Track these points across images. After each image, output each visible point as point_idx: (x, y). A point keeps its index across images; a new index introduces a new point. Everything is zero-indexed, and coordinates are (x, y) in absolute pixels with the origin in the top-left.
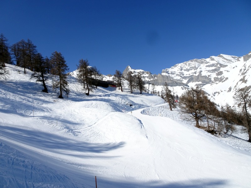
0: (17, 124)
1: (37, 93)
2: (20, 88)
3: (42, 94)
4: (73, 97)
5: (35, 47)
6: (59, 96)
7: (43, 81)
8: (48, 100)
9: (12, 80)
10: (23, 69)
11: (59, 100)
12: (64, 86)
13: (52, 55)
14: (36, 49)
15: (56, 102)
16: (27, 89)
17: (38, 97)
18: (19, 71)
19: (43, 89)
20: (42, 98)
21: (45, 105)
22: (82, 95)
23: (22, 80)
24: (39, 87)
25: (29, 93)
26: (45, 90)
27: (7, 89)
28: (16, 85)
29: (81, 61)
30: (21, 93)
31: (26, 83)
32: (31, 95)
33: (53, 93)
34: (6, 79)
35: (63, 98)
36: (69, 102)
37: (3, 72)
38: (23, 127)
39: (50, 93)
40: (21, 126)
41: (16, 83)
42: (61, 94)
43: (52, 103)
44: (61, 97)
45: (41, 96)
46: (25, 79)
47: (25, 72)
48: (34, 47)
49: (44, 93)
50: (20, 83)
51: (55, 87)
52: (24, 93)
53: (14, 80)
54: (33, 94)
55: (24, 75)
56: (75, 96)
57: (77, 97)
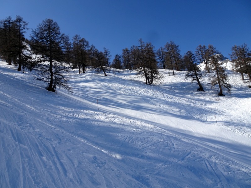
0: (208, 134)
1: (194, 92)
2: (176, 90)
3: (199, 93)
4: (235, 92)
5: (178, 46)
6: (219, 93)
7: (198, 79)
8: (210, 100)
9: (166, 83)
10: (171, 71)
11: (221, 99)
12: (224, 81)
13: (197, 50)
14: (179, 48)
15: (219, 101)
16: (183, 89)
17: (197, 97)
18: (169, 73)
19: (198, 88)
20: (202, 98)
21: (209, 106)
22: (244, 89)
23: (174, 81)
24: (193, 86)
25: (187, 94)
26: (201, 88)
27: (168, 92)
28: (171, 87)
29: (233, 48)
30: (180, 95)
31: (178, 84)
32: (190, 96)
33: (211, 91)
34: (161, 83)
35: (224, 96)
36: (234, 99)
37: (159, 77)
38: (218, 137)
39: (207, 92)
40: (215, 137)
41: (170, 85)
42: (221, 91)
43: (215, 102)
44: (221, 94)
45: (199, 96)
46: (176, 80)
47: (174, 74)
48: (176, 47)
49: (200, 92)
50: (173, 84)
51: (213, 84)
52: (182, 94)
53: (167, 83)
54: (192, 95)
55: (174, 76)
56: (236, 91)
57: (239, 91)
